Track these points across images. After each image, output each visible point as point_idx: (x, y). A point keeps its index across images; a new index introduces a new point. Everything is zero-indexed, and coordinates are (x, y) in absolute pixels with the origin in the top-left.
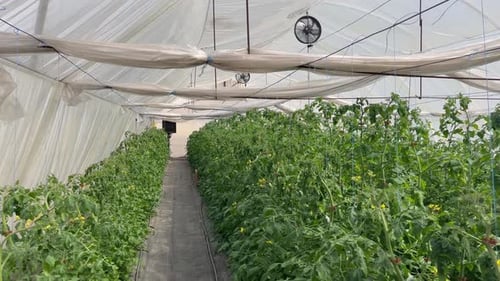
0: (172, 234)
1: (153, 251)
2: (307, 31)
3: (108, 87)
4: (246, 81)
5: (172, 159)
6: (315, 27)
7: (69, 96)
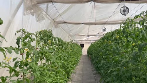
0: (83, 70)
1: (77, 73)
2: (124, 11)
3: (65, 23)
4: (105, 31)
5: (83, 55)
6: (127, 10)
7: (55, 24)
